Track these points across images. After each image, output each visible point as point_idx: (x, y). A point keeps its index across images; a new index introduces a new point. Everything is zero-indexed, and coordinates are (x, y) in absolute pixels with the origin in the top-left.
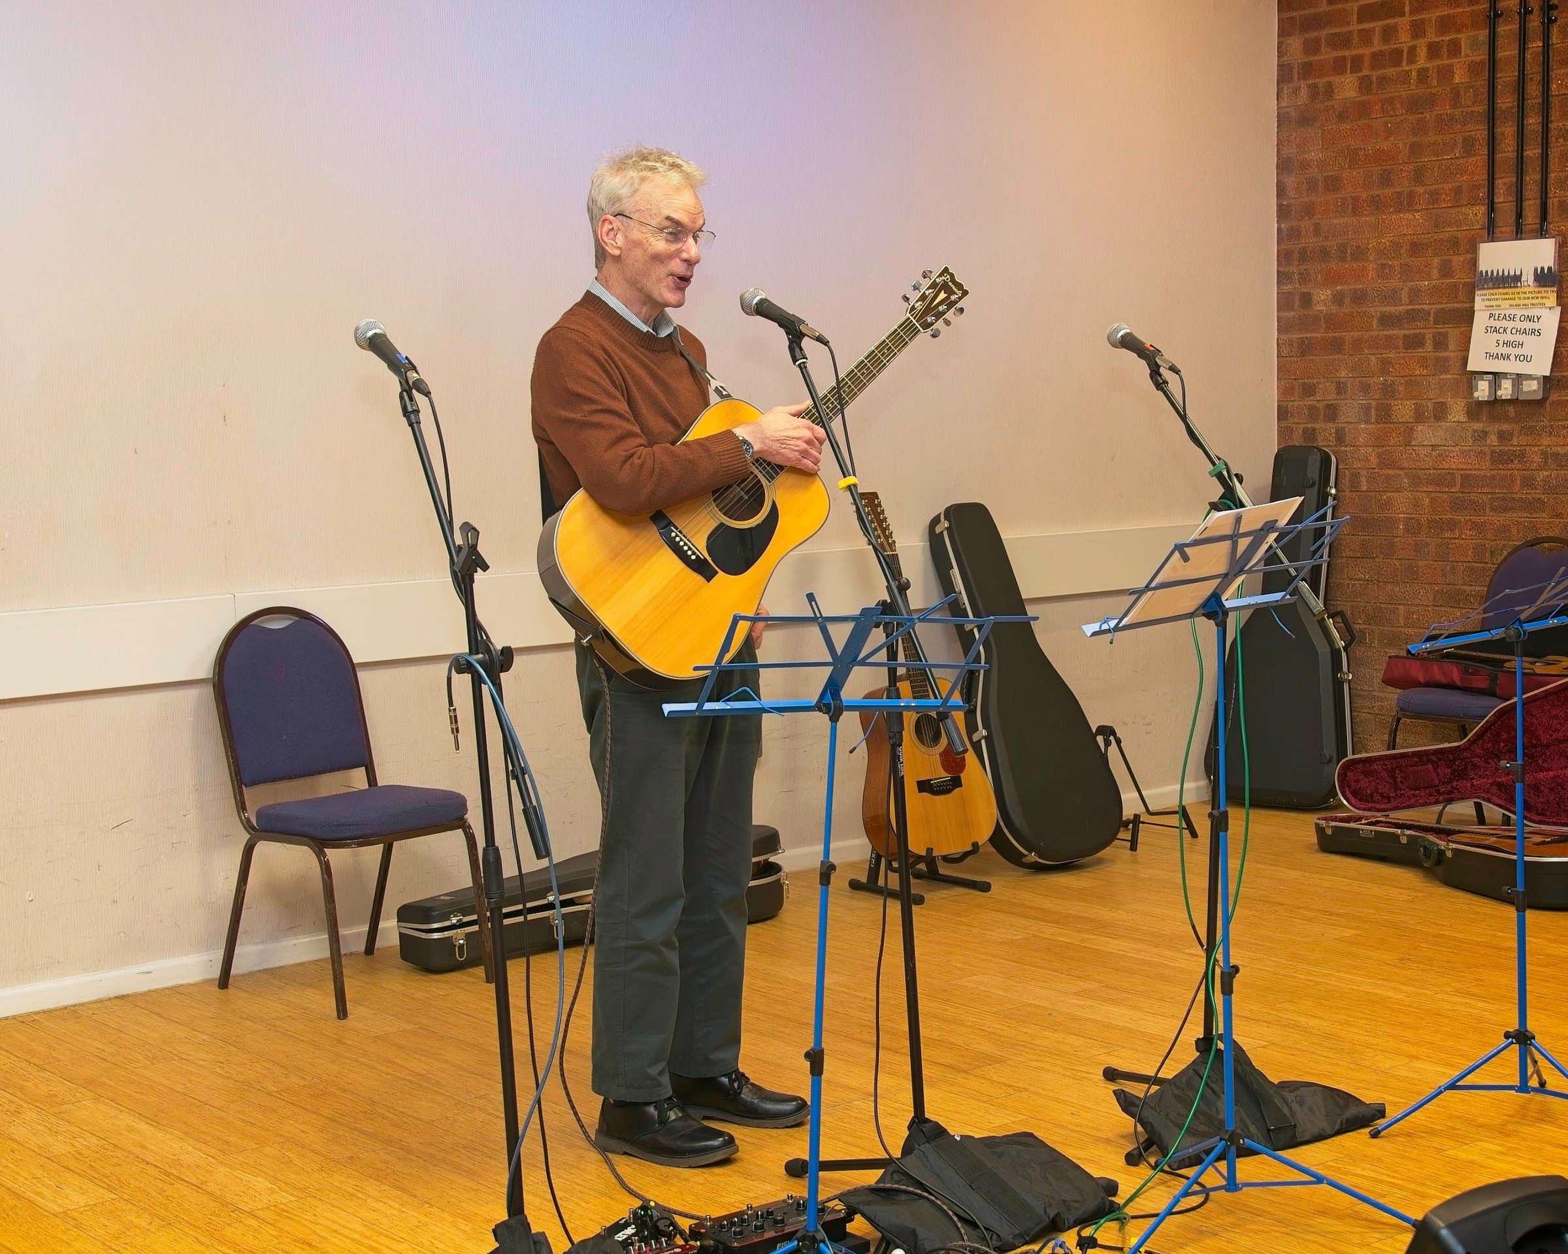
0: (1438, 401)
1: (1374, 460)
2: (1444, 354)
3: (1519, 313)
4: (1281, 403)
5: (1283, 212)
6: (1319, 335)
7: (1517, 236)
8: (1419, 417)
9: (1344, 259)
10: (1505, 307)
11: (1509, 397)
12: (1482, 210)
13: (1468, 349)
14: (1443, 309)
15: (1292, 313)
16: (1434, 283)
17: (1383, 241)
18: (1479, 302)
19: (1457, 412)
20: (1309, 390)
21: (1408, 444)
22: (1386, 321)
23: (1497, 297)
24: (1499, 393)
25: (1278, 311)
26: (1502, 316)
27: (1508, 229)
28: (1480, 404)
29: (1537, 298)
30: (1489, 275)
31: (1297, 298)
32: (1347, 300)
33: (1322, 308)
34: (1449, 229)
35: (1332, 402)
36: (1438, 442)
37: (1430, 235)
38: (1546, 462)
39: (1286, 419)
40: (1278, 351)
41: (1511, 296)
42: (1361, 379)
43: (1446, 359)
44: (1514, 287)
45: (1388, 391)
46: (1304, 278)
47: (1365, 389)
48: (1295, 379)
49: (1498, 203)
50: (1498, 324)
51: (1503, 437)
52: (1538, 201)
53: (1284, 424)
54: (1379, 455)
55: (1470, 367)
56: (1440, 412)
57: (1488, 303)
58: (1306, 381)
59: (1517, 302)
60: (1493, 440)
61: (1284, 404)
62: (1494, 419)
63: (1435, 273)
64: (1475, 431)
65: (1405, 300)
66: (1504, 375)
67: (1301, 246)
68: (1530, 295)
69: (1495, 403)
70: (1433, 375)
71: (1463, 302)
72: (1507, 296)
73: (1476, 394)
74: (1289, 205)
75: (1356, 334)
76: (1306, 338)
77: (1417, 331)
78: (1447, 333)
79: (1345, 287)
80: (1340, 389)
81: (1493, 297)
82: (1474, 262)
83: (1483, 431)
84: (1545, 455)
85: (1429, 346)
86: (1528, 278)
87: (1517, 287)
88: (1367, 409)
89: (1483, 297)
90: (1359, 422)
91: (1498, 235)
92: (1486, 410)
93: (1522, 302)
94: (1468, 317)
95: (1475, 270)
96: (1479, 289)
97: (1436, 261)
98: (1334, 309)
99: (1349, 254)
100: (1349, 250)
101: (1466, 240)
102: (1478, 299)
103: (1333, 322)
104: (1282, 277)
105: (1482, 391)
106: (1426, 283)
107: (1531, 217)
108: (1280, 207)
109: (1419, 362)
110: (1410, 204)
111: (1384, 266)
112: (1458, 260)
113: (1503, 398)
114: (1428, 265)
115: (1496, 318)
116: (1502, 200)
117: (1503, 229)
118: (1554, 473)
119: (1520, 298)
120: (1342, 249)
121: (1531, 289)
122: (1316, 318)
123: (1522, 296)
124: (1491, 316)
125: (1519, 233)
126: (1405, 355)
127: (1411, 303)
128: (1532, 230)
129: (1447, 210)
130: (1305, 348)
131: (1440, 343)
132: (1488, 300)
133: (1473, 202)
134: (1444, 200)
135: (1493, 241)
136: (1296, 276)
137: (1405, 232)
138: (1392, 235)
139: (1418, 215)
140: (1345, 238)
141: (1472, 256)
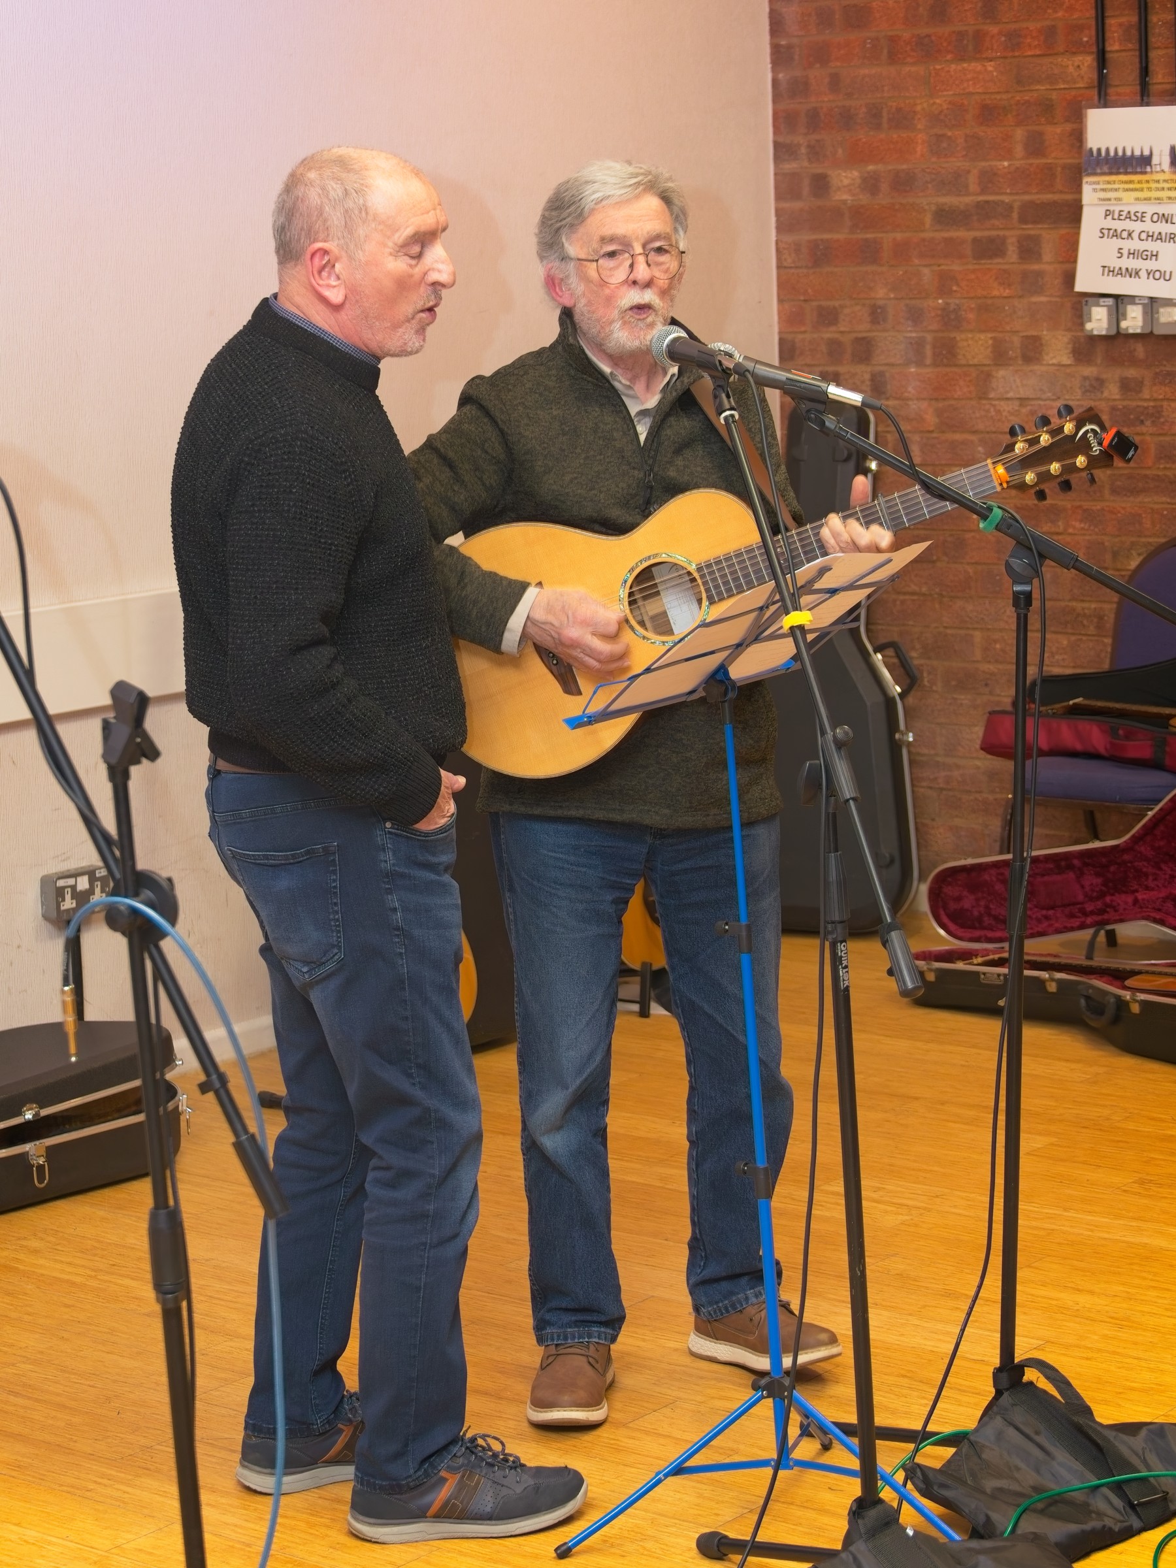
0: (1029, 333)
1: (931, 419)
2: (1036, 267)
3: (1150, 209)
5: (780, 57)
6: (840, 236)
7: (1142, 100)
8: (1000, 356)
9: (878, 127)
10: (1129, 201)
11: (1139, 331)
12: (1087, 61)
13: (1074, 260)
14: (1032, 202)
15: (797, 205)
16: (1017, 163)
17: (938, 101)
18: (1091, 192)
19: (1058, 351)
20: (828, 317)
21: (983, 396)
22: (945, 217)
23: (1116, 186)
24: (1124, 324)
25: (779, 197)
26: (1124, 214)
27: (1127, 90)
28: (1093, 339)
30: (1103, 154)
31: (806, 182)
32: (884, 187)
33: (845, 197)
34: (1037, 87)
35: (864, 335)
36: (1029, 393)
37: (1009, 96)
40: (779, 259)
41: (1139, 185)
42: (908, 302)
43: (1039, 274)
44: (1142, 173)
45: (951, 320)
46: (815, 152)
47: (916, 316)
48: (805, 301)
49: (1110, 52)
50: (1119, 225)
51: (1127, 386)
54: (939, 413)
55: (1080, 286)
56: (1032, 351)
57: (1103, 195)
58: (824, 303)
59: (1146, 194)
60: (1112, 391)
61: (790, 336)
62: (1113, 361)
63: (1019, 150)
64: (1085, 378)
65: (973, 187)
66: (1132, 299)
67: (809, 106)
69: (1117, 338)
70: (1020, 297)
71: (1061, 192)
72: (1131, 186)
73: (1089, 326)
74: (789, 47)
75: (899, 236)
76: (822, 240)
77: (994, 233)
78: (1040, 236)
79: (880, 167)
80: (877, 315)
81: (1109, 186)
82: (1079, 136)
83: (1097, 379)
85: (1012, 254)
86: (1162, 159)
87: (1145, 173)
88: (918, 345)
89: (1095, 186)
90: (908, 363)
91: (1114, 98)
92: (1100, 349)
93: (1154, 194)
94: (1074, 214)
95: (1081, 146)
96: (1089, 175)
97: (1019, 134)
98: (864, 199)
99: (885, 120)
100: (885, 114)
101: (1066, 104)
102: (1087, 189)
103: (861, 217)
104: (782, 151)
105: (1098, 320)
106: (1006, 164)
107: (1163, 74)
108: (776, 50)
109: (996, 279)
110: (978, 49)
111: (940, 137)
112: (1055, 132)
113: (1131, 331)
114: (1008, 138)
115: (1116, 216)
116: (1116, 47)
117: (1120, 90)
119: (1149, 189)
120: (875, 114)
121: (1167, 176)
122: (837, 213)
123: (1154, 185)
124: (1108, 213)
125: (1145, 96)
126: (977, 267)
127: (983, 191)
128: (1165, 93)
129: (1034, 60)
130: (820, 255)
131: (1029, 250)
132: (1103, 190)
133: (1075, 49)
134: (1030, 46)
135: (1105, 106)
136: (803, 150)
137: (971, 89)
138: (951, 93)
139: (990, 66)
140: (879, 96)
141: (1075, 126)
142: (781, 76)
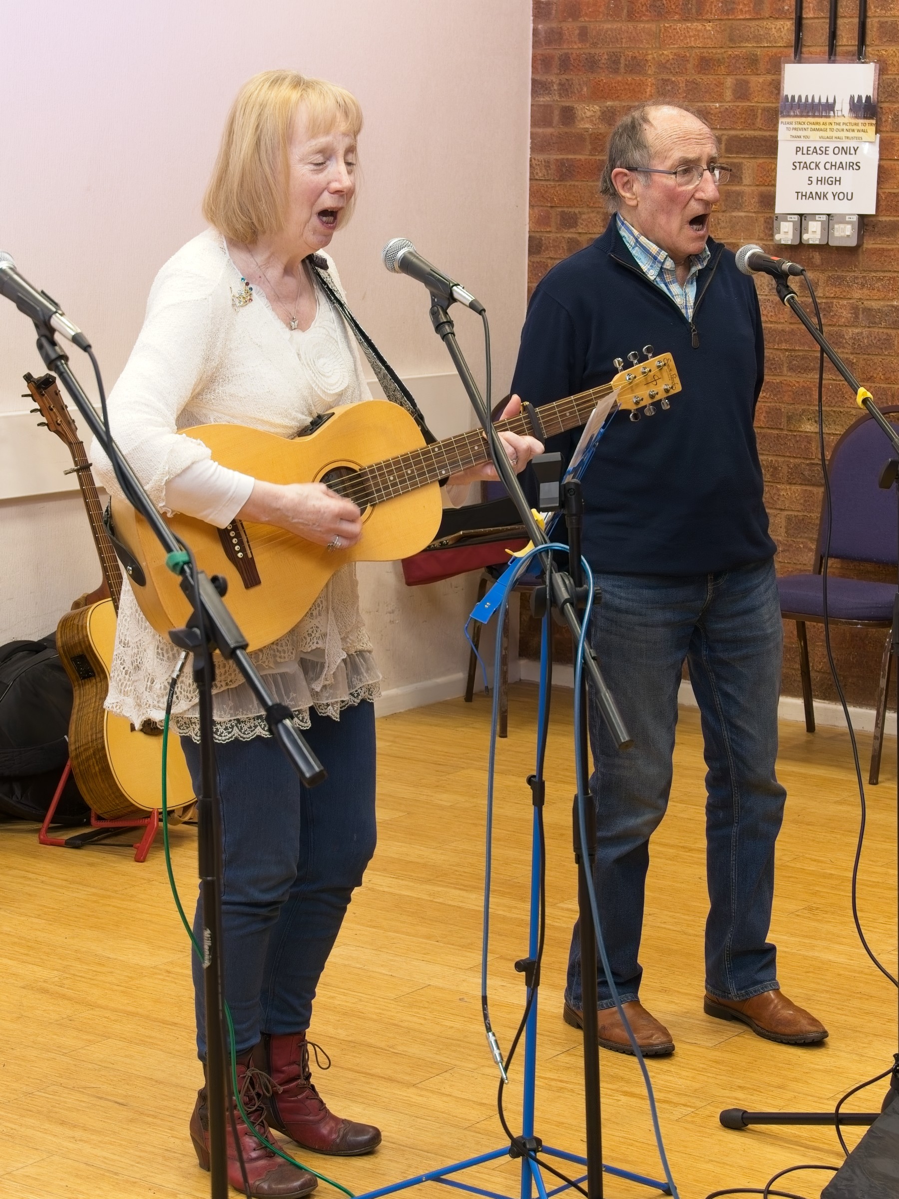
2: (737, 188)
3: (832, 145)
4: (533, 234)
5: (540, 11)
6: (582, 157)
7: (830, 58)
9: (616, 71)
10: (815, 139)
11: (817, 242)
12: (787, 26)
13: (773, 184)
14: (736, 136)
15: (549, 130)
16: (727, 105)
17: (665, 52)
18: (785, 130)
20: (569, 221)
23: (805, 126)
24: (805, 237)
25: (534, 124)
26: (812, 149)
27: (818, 49)
28: (780, 247)
29: (853, 131)
30: (796, 100)
31: (556, 113)
33: (587, 126)
34: (746, 45)
37: (723, 50)
38: (857, 317)
39: (539, 252)
40: (531, 173)
41: (823, 127)
43: (739, 194)
44: (827, 117)
46: (565, 89)
48: (552, 207)
49: (807, 18)
50: (808, 159)
52: (856, 20)
53: (537, 259)
55: (778, 209)
57: (794, 133)
58: (566, 210)
59: (829, 134)
61: (538, 235)
63: (728, 95)
66: (813, 216)
67: (563, 51)
68: (845, 127)
69: (798, 248)
70: (724, 212)
71: (760, 129)
72: (817, 127)
73: (777, 237)
74: (548, 4)
76: (567, 159)
78: (741, 164)
79: (617, 103)
81: (800, 126)
82: (777, 86)
84: (855, 310)
86: (843, 106)
87: (829, 117)
89: (788, 126)
91: (807, 56)
93: (835, 134)
94: (771, 148)
95: (779, 93)
96: (783, 116)
97: (729, 81)
98: (602, 128)
99: (622, 66)
100: (622, 60)
101: (767, 59)
102: (782, 128)
103: (599, 142)
104: (538, 87)
105: (785, 234)
106: (717, 105)
107: (847, 38)
108: (537, 6)
110: (700, 12)
111: (665, 82)
112: (757, 81)
113: (811, 242)
114: (720, 84)
115: (805, 151)
116: (811, 15)
117: (811, 49)
118: (866, 331)
119: (832, 130)
120: (614, 60)
121: (846, 120)
122: (580, 138)
123: (835, 127)
124: (798, 150)
125: (832, 54)
128: (847, 53)
129: (743, 22)
130: (565, 171)
132: (795, 129)
133: (778, 15)
134: (741, 10)
135: (800, 62)
136: (555, 87)
137: (693, 44)
138: (676, 46)
139: (709, 26)
140: (619, 46)
141: (774, 77)
142: (540, 26)
